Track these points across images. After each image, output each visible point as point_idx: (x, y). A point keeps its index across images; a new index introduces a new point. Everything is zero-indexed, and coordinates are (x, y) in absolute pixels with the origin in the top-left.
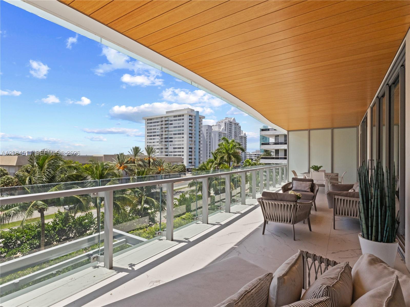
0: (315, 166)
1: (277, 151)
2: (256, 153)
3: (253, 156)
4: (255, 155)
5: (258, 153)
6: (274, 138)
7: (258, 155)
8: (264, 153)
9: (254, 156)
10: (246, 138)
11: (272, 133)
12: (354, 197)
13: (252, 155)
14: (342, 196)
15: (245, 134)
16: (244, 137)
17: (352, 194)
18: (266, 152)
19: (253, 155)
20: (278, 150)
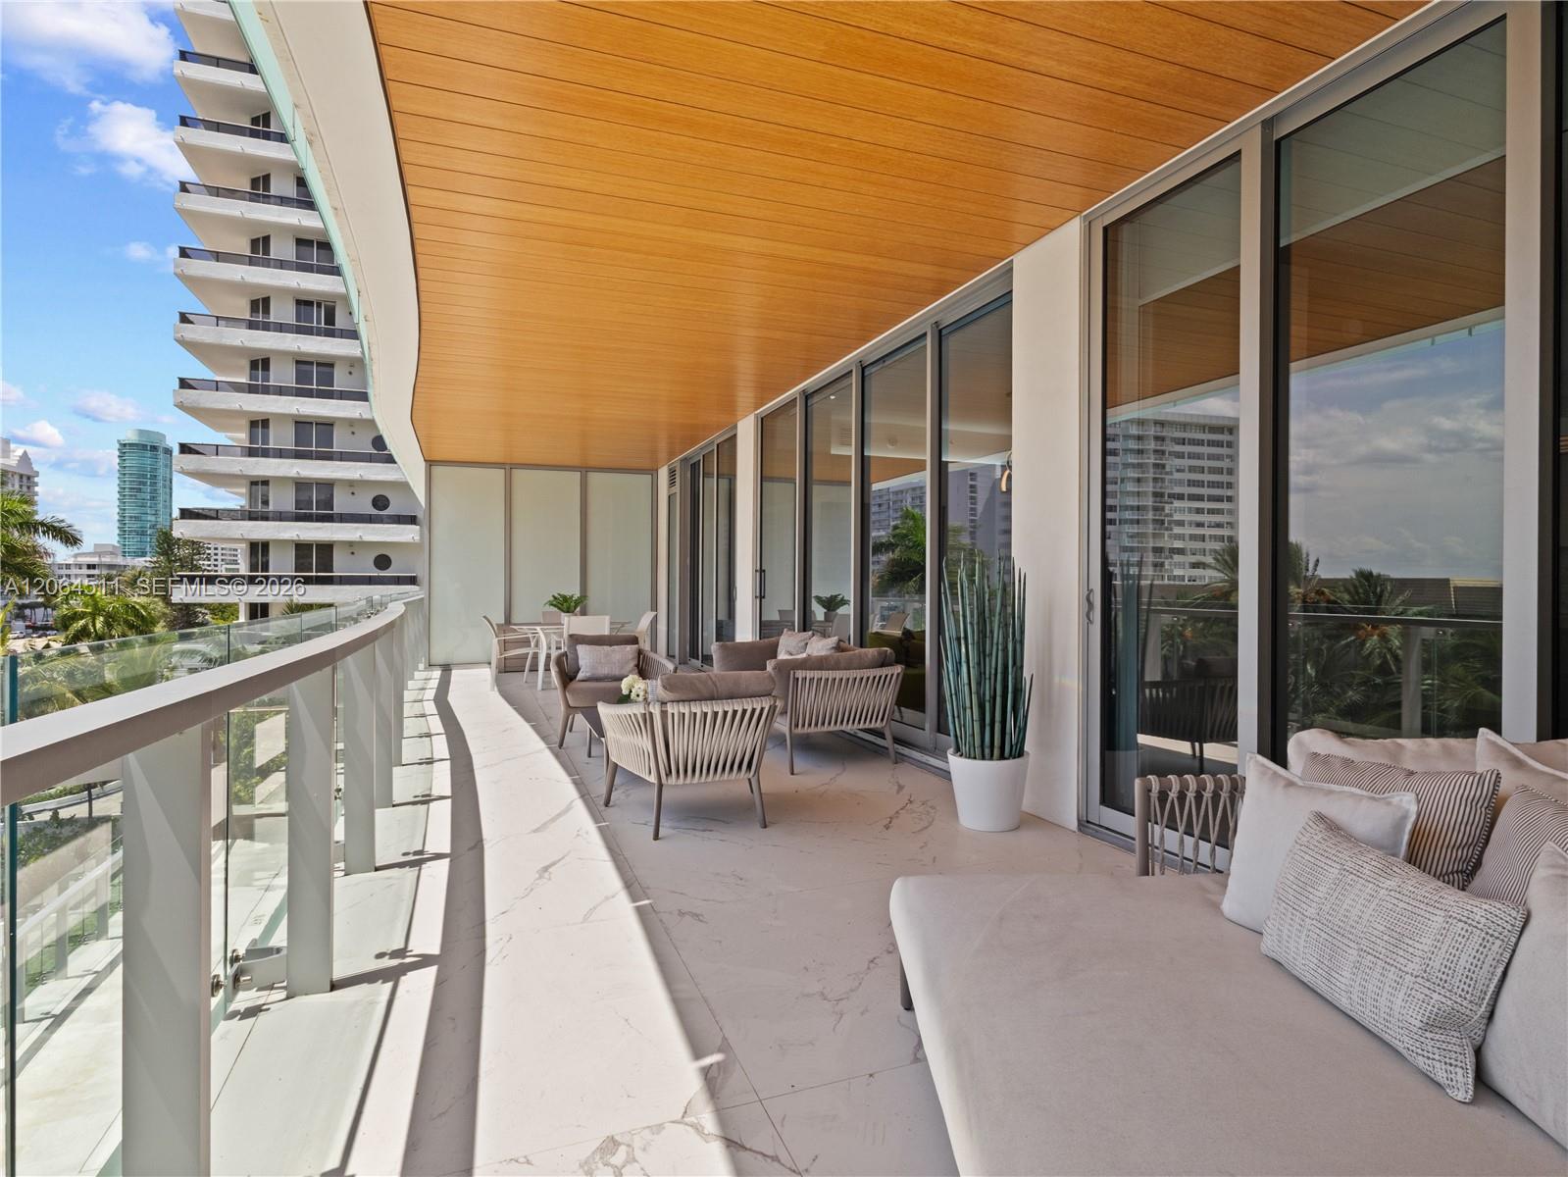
0: (564, 597)
1: (259, 550)
2: (95, 560)
3: (79, 572)
4: (91, 567)
5: (107, 560)
6: (243, 490)
7: (111, 567)
8: (155, 559)
9: (85, 572)
10: (29, 478)
11: (236, 469)
12: (838, 669)
13: (68, 566)
14: (811, 669)
15: (25, 457)
16: (17, 478)
17: (832, 662)
18: (167, 554)
19: (80, 566)
20: (265, 545)
